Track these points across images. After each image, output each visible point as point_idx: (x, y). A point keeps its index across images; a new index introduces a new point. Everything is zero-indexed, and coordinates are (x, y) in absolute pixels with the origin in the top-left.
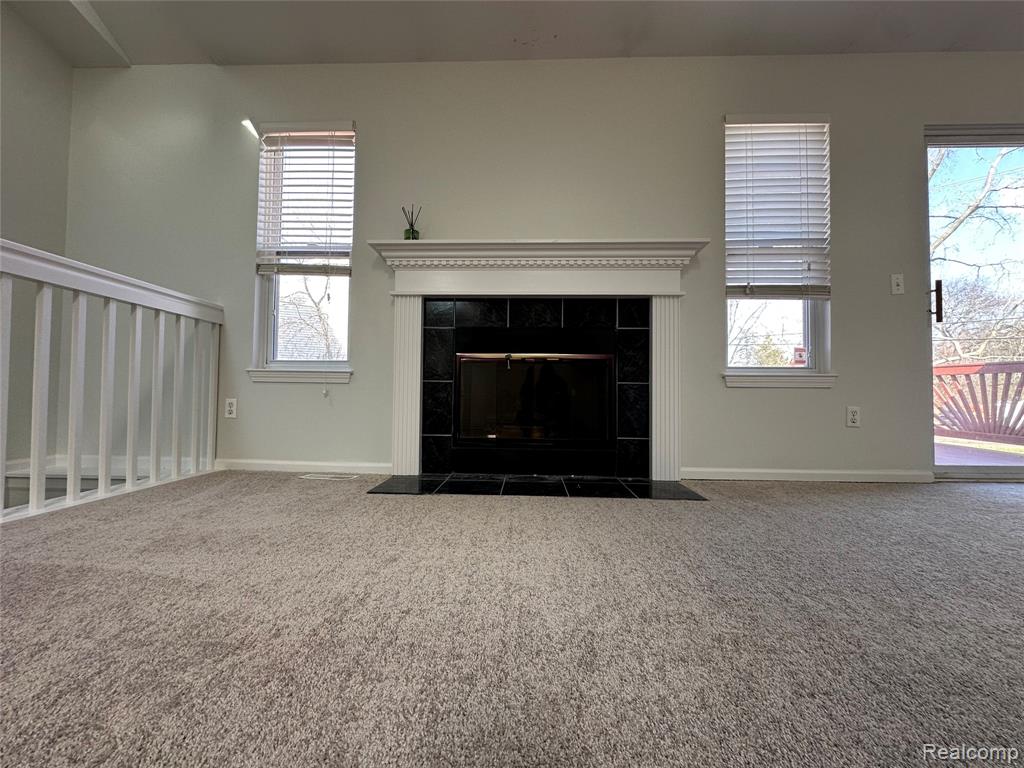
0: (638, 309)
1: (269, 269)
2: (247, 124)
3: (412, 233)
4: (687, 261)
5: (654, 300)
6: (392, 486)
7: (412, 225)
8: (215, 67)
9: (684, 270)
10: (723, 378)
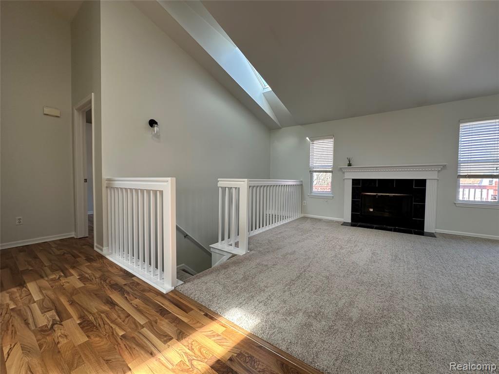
0: (423, 183)
1: (311, 172)
2: (307, 138)
3: (350, 165)
4: (440, 169)
5: (427, 181)
6: (345, 224)
7: (349, 161)
8: (300, 126)
9: (439, 171)
10: (455, 204)
